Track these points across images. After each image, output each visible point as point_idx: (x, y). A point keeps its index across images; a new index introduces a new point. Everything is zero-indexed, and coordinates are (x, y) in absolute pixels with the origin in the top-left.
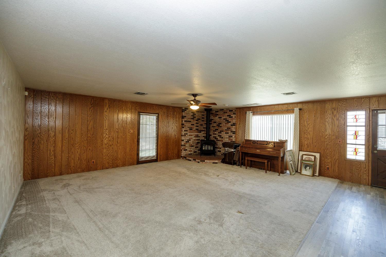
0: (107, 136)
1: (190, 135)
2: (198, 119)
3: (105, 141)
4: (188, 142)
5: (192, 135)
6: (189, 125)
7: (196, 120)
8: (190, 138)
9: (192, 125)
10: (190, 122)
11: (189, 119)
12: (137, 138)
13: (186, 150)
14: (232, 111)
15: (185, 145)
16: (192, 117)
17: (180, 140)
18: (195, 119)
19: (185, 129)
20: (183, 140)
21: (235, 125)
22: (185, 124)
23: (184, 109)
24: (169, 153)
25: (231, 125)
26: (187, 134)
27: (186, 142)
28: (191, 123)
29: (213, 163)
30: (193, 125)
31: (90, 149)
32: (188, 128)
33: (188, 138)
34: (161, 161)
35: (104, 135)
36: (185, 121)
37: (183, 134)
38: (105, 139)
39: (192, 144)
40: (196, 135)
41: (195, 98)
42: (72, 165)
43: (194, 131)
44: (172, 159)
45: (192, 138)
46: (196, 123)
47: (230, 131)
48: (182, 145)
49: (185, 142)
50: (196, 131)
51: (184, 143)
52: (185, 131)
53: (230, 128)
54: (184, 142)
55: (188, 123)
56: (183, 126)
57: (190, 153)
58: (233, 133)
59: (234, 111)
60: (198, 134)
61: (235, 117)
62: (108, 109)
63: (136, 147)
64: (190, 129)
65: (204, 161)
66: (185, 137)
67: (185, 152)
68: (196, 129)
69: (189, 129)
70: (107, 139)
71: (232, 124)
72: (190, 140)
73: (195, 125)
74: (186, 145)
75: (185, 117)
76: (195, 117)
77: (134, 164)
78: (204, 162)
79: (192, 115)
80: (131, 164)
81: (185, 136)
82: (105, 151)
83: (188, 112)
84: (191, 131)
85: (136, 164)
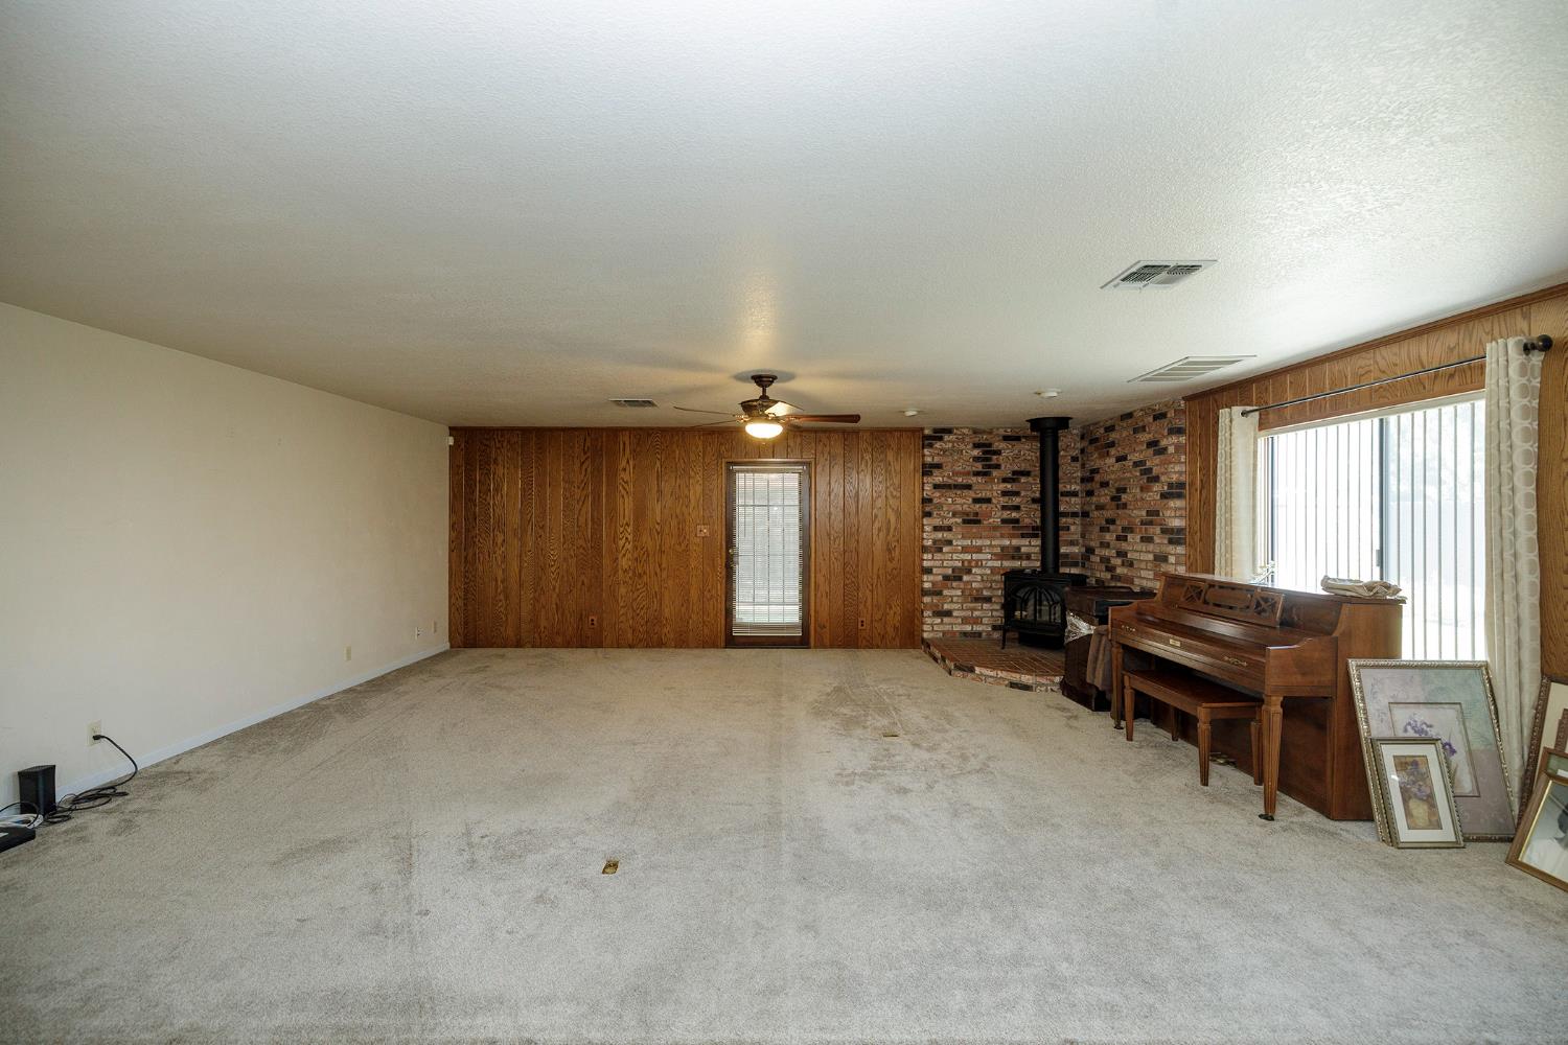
0: (629, 546)
1: (965, 550)
2: (1014, 473)
3: (624, 563)
4: (960, 579)
5: (979, 550)
6: (959, 501)
7: (1005, 480)
8: (970, 561)
9: (976, 501)
10: (969, 487)
11: (956, 474)
12: (724, 554)
13: (948, 613)
14: (1163, 416)
15: (939, 593)
16: (979, 467)
17: (918, 569)
18: (995, 473)
19: (937, 522)
20: (929, 571)
21: (1180, 496)
22: (935, 501)
23: (927, 432)
24: (860, 619)
25: (1164, 496)
26: (949, 543)
27: (946, 578)
28: (971, 494)
29: (1013, 685)
30: (988, 501)
31: (583, 584)
32: (954, 515)
33: (952, 559)
34: (821, 645)
35: (621, 543)
36: (936, 487)
37: (930, 543)
38: (624, 555)
39: (977, 590)
40: (1003, 548)
41: (764, 391)
42: (543, 623)
43: (995, 528)
44: (878, 647)
45: (978, 564)
46: (1005, 493)
47: (1158, 530)
48: (925, 593)
49: (940, 578)
50: (1007, 529)
51: (933, 583)
52: (936, 529)
53: (1156, 513)
54: (931, 578)
55: (951, 493)
56: (927, 509)
57: (968, 628)
58: (1171, 542)
59: (1171, 414)
60: (1015, 542)
61: (1178, 447)
62: (631, 463)
63: (724, 585)
64: (964, 522)
65: (972, 670)
66: (938, 556)
67: (939, 620)
68: (1004, 521)
69: (959, 520)
70: (629, 555)
71: (1166, 488)
72: (969, 572)
73: (994, 501)
74: (945, 592)
75: (939, 466)
76: (998, 466)
77: (714, 645)
78: (970, 675)
79: (976, 459)
80: (708, 643)
81: (940, 550)
82: (623, 590)
83: (950, 445)
84: (974, 528)
85: (723, 644)
